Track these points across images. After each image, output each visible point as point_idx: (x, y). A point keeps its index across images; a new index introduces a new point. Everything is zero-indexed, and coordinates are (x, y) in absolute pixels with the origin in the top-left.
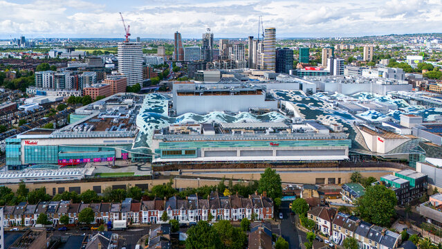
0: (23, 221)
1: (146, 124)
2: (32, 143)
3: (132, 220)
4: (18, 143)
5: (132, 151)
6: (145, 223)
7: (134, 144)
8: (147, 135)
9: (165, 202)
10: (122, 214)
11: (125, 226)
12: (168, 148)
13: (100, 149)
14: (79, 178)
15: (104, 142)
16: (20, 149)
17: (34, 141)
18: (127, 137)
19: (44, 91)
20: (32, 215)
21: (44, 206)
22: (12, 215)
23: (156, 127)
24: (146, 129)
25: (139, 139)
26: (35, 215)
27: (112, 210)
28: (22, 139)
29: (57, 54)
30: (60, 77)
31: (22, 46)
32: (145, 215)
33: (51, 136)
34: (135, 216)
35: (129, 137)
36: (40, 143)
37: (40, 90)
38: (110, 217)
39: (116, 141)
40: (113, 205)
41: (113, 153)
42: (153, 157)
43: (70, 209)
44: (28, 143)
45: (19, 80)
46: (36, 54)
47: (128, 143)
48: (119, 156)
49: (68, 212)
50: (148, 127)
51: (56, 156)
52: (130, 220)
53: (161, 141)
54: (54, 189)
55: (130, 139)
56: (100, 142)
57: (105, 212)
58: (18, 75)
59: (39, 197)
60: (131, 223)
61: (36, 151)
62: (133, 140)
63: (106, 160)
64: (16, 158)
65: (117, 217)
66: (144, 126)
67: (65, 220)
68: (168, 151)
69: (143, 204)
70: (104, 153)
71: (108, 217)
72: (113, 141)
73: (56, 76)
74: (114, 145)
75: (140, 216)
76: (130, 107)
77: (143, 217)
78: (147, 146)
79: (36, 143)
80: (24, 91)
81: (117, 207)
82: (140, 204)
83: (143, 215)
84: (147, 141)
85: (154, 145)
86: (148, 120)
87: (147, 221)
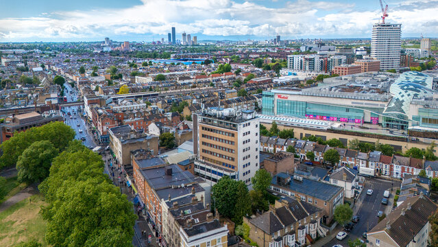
0: (275, 150)
1: (403, 92)
2: (284, 97)
3: (381, 171)
4: (273, 96)
5: (384, 114)
6: (397, 178)
7: (386, 108)
8: (403, 101)
9: (423, 161)
10: (370, 163)
11: (372, 174)
12: (431, 116)
13: (348, 110)
14: (325, 128)
15: (352, 103)
16: (273, 101)
17: (285, 96)
18: (378, 101)
19: (295, 72)
20: (282, 147)
21: (292, 141)
22: (267, 143)
23: (416, 95)
24: (402, 96)
25: (393, 105)
26: (285, 147)
27: (359, 157)
28: (275, 93)
29: (308, 49)
30: (310, 60)
31: (277, 44)
32: (397, 169)
33: (300, 93)
34: (385, 168)
35: (381, 101)
36: (291, 98)
37: (291, 71)
38: (356, 163)
39: (366, 104)
40: (360, 153)
41: (361, 115)
42: (410, 124)
43: (316, 148)
44: (279, 96)
45: (274, 64)
46: (289, 50)
47: (379, 107)
48: (368, 119)
49: (314, 150)
50: (405, 95)
51: (304, 112)
52: (379, 171)
53: (422, 107)
54: (301, 134)
55: (381, 103)
56: (348, 103)
57: (351, 157)
58: (273, 61)
59: (288, 135)
60: (380, 175)
61: (287, 104)
62: (386, 104)
63: (354, 121)
64: (270, 109)
65: (365, 165)
66: (400, 93)
67: (311, 156)
68: (430, 119)
69: (395, 158)
70: (352, 114)
71: (354, 163)
72: (362, 104)
73: (306, 59)
74: (363, 108)
75: (391, 169)
76: (383, 81)
77: (395, 172)
78: (402, 111)
79: (287, 98)
80: (278, 72)
81: (364, 155)
82: (392, 158)
83: (395, 169)
84: (403, 107)
85: (411, 111)
86: (406, 87)
87: (399, 177)
